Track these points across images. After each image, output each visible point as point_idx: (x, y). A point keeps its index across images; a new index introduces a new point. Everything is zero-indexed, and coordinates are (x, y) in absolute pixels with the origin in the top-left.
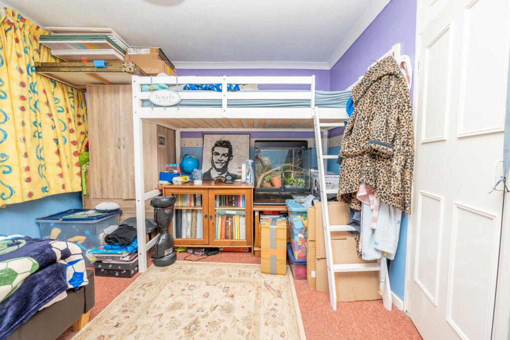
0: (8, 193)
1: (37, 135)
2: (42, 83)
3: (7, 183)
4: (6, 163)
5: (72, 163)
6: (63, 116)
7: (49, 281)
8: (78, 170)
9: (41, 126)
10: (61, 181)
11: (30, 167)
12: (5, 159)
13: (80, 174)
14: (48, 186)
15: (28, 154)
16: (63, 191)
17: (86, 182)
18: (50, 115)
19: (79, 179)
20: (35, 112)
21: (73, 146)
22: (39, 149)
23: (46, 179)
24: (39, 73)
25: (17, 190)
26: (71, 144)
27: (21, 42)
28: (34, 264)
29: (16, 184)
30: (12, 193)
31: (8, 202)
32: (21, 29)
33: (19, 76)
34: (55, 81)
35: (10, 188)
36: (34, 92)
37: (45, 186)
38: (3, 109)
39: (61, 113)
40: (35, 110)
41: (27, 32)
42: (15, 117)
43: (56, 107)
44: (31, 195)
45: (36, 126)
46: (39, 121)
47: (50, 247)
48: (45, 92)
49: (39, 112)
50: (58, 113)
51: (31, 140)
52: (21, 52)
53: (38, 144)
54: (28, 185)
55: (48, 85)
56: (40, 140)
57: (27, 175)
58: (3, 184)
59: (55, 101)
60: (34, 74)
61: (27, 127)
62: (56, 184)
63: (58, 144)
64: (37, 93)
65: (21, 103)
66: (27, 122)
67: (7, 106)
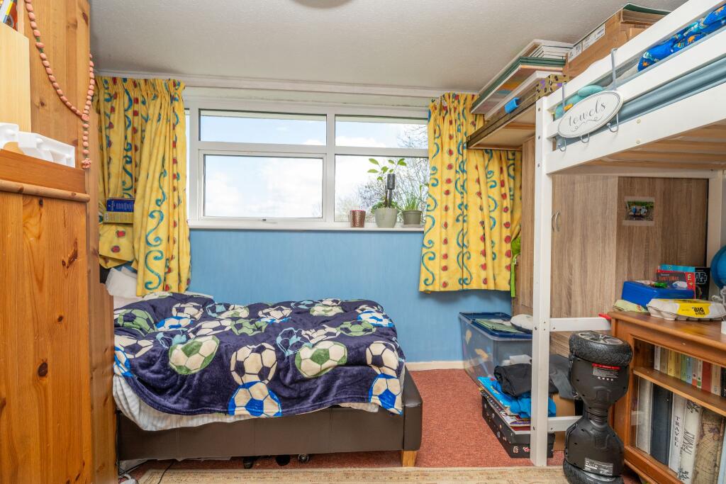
0: (430, 281)
1: (462, 218)
2: (475, 159)
3: (431, 269)
4: (432, 250)
5: (500, 252)
6: (495, 193)
7: (349, 381)
8: (506, 261)
9: (466, 209)
10: (483, 274)
11: (448, 255)
12: (431, 245)
13: (509, 268)
14: (469, 278)
15: (448, 241)
16: (484, 287)
17: (516, 280)
18: (479, 194)
19: (509, 273)
20: (462, 193)
21: (504, 229)
22: (463, 234)
23: (467, 269)
24: (471, 147)
25: (437, 277)
26: (503, 227)
27: (454, 122)
28: (344, 356)
29: (437, 271)
30: (434, 279)
31: (430, 288)
32: (455, 109)
33: (448, 160)
34: (491, 150)
35: (433, 275)
36: (463, 171)
37: (465, 277)
38: (434, 196)
39: (493, 189)
40: (462, 191)
41: (461, 108)
42: (442, 203)
43: (487, 183)
44: (445, 285)
45: (461, 209)
46: (465, 204)
47: (368, 346)
48: (477, 168)
49: (467, 193)
50: (489, 189)
51: (453, 225)
52: (453, 132)
53: (461, 229)
54: (444, 273)
55: (482, 159)
56: (465, 224)
57: (444, 263)
58: (428, 270)
59: (489, 176)
60: (465, 151)
61: (450, 212)
62: (479, 276)
63: (484, 228)
64: (466, 172)
65: (446, 187)
66: (451, 206)
67: (438, 193)
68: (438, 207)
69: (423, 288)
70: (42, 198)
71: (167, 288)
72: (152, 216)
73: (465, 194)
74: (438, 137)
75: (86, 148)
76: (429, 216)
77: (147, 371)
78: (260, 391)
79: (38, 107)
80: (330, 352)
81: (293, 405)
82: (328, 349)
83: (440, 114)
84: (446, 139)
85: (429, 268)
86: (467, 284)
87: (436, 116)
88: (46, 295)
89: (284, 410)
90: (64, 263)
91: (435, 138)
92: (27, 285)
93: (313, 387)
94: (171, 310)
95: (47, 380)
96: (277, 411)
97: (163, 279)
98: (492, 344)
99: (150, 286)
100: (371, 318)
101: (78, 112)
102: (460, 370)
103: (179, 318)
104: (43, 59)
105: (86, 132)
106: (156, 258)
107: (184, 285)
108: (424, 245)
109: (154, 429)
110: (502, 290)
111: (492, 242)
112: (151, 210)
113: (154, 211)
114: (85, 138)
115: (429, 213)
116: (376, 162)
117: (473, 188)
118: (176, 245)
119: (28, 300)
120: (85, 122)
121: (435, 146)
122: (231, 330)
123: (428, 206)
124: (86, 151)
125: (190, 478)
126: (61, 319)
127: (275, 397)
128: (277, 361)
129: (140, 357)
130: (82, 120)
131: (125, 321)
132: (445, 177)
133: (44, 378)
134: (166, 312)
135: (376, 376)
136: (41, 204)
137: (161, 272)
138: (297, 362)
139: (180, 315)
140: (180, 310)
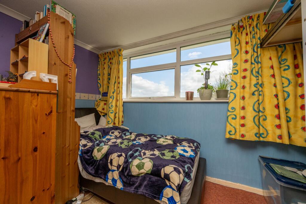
0: (233, 132)
1: (257, 93)
3: (234, 125)
4: (234, 113)
7: (150, 184)
8: (302, 124)
9: (262, 87)
10: (278, 132)
11: (246, 117)
12: (234, 110)
14: (265, 133)
15: (246, 108)
16: (279, 141)
18: (273, 76)
20: (257, 77)
21: (299, 100)
22: (259, 103)
23: (263, 127)
24: (264, 46)
25: (238, 131)
26: (299, 98)
27: (249, 33)
28: (150, 169)
29: (238, 127)
30: (236, 132)
31: (233, 137)
32: (250, 25)
33: (244, 57)
34: (284, 45)
35: (235, 128)
36: (258, 63)
37: (261, 132)
38: (235, 80)
39: (286, 72)
40: (257, 75)
41: (255, 23)
42: (240, 84)
43: (280, 68)
44: (243, 136)
45: (257, 87)
46: (260, 83)
47: (164, 167)
48: (270, 59)
49: (261, 76)
50: (283, 72)
51: (249, 98)
52: (248, 39)
53: (256, 100)
54: (243, 129)
55: (275, 52)
56: (260, 97)
57: (242, 122)
58: (232, 126)
59: (282, 63)
60: (259, 49)
61: (247, 89)
62: (274, 133)
63: (278, 99)
64: (261, 63)
65: (243, 74)
66: (247, 86)
67: (238, 78)
68: (238, 87)
69: (228, 136)
70: (38, 93)
71: (114, 123)
72: (111, 98)
73: (260, 77)
74: (238, 45)
75: (70, 76)
76: (232, 93)
77: (86, 155)
78: (116, 175)
79: (54, 65)
80: (145, 165)
81: (128, 187)
82: (145, 163)
83: (239, 31)
84: (244, 44)
85: (232, 124)
86: (263, 137)
87: (236, 33)
88: (38, 125)
89: (124, 188)
90: (46, 114)
91: (236, 46)
92: (31, 121)
93: (136, 180)
94: (109, 133)
95: (37, 153)
96: (121, 187)
97: (113, 120)
98: (280, 186)
99: (109, 123)
100: (181, 150)
101: (68, 65)
102: (260, 196)
103: (111, 136)
104: (55, 50)
105: (70, 71)
106: (111, 113)
107: (121, 123)
108: (228, 111)
109: (86, 178)
110: (299, 145)
111: (286, 109)
112: (111, 95)
113: (112, 96)
114: (70, 73)
115: (232, 91)
116: (199, 66)
117: (267, 72)
118: (118, 108)
119: (31, 126)
120: (70, 68)
121: (236, 50)
122: (118, 144)
123: (231, 86)
124: (70, 77)
125: (98, 202)
126: (44, 133)
127: (121, 180)
128: (124, 163)
129: (85, 149)
130: (70, 67)
131: (91, 135)
132: (243, 68)
133: (36, 152)
134: (107, 133)
135: (167, 186)
136: (38, 95)
137: (113, 118)
138: (131, 166)
139: (112, 135)
140: (113, 133)
